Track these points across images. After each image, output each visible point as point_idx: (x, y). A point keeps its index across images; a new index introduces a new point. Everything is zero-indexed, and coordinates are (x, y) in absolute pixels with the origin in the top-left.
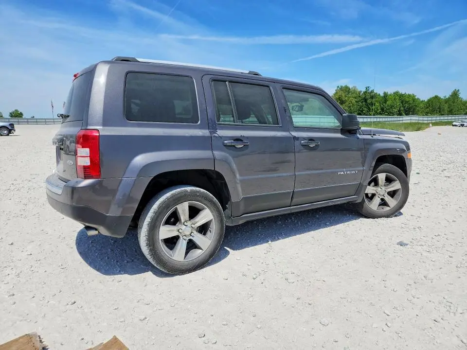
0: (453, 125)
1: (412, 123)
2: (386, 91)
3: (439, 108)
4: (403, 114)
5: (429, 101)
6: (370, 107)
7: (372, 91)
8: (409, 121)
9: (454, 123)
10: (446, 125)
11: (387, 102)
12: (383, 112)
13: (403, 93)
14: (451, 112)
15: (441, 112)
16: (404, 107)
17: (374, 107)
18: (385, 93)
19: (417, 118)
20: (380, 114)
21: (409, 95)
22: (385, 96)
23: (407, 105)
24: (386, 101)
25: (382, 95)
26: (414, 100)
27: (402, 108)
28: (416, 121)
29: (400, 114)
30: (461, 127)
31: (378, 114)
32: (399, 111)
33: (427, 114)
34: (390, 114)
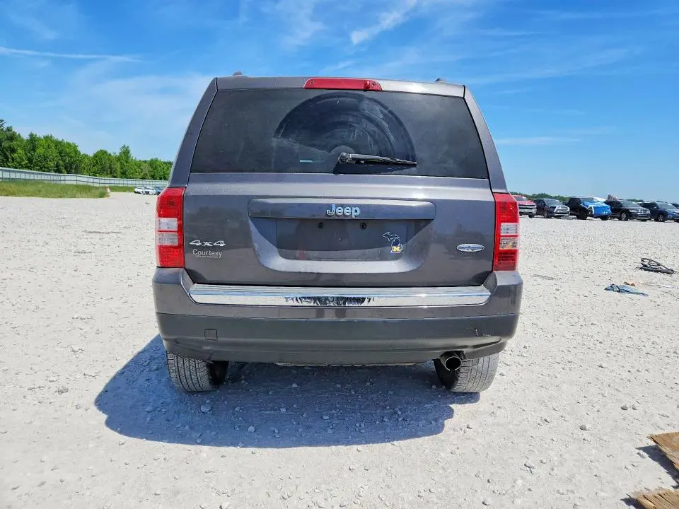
0: (135, 192)
1: (79, 185)
2: (34, 133)
3: (110, 168)
4: (64, 171)
5: (96, 156)
6: (8, 154)
7: (9, 129)
8: (75, 183)
9: (136, 190)
10: (125, 191)
11: (38, 151)
12: (31, 164)
13: (60, 140)
14: (124, 175)
15: (112, 173)
16: (64, 161)
17: (15, 155)
18: (31, 135)
19: (86, 179)
20: (27, 167)
21: (69, 144)
22: (31, 140)
23: (67, 159)
24: (34, 149)
25: (26, 136)
26: (76, 152)
27: (61, 162)
28: (85, 183)
29: (58, 171)
30: (146, 195)
31: (22, 167)
32: (57, 166)
33: (94, 174)
34: (43, 168)
